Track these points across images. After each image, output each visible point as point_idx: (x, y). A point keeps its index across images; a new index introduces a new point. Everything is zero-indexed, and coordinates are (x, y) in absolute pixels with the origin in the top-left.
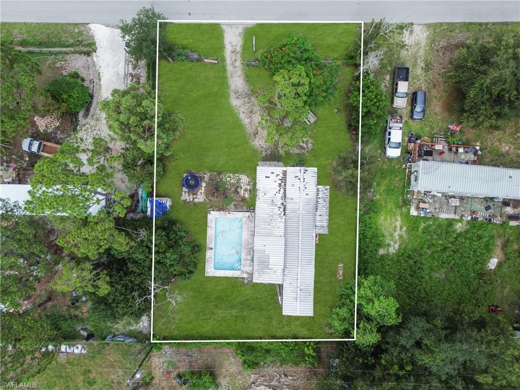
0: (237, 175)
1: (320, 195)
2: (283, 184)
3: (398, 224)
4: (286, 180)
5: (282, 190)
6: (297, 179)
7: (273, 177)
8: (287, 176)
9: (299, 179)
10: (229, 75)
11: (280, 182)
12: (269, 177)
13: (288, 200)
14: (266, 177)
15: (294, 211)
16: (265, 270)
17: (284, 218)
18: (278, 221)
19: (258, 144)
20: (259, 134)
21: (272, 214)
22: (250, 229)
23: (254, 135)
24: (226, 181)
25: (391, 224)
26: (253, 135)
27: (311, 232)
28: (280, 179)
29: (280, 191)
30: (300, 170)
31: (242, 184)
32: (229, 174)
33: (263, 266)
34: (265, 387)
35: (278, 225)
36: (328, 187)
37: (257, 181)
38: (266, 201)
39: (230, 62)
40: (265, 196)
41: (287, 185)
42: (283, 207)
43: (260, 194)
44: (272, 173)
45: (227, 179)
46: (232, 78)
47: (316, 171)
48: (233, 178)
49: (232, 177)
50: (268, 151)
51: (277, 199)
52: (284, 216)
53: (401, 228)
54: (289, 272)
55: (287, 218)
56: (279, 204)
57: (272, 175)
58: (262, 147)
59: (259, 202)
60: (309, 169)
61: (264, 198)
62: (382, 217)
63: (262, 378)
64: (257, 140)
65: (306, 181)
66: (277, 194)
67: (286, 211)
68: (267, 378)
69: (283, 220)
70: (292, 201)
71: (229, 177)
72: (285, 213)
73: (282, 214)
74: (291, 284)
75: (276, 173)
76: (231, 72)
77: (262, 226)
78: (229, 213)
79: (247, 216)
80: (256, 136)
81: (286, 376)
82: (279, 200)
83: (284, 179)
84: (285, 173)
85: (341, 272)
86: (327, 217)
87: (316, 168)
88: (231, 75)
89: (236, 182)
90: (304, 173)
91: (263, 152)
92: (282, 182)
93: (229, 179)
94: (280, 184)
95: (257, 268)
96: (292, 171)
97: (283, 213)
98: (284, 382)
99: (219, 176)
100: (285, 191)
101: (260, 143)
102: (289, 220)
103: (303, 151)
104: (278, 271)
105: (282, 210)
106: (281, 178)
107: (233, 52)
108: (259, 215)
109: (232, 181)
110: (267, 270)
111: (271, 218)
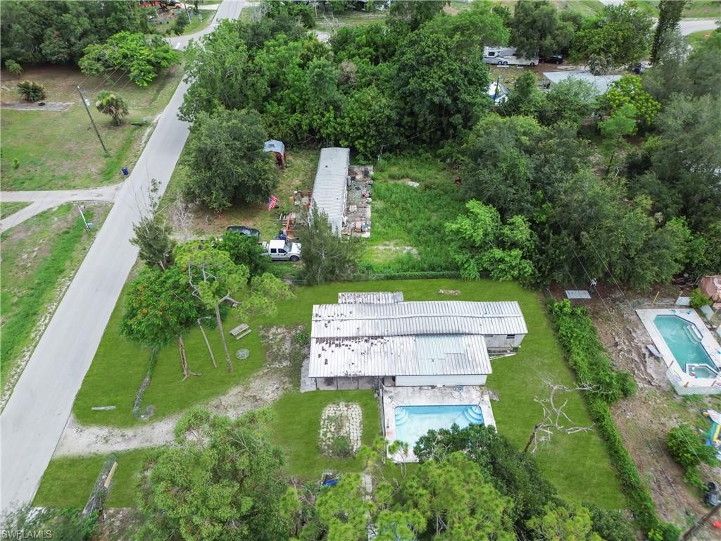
0: (322, 423)
1: (352, 301)
2: (337, 342)
3: (381, 248)
4: (331, 338)
5: (346, 342)
6: (328, 325)
7: (325, 355)
8: (325, 336)
9: (329, 322)
10: (145, 445)
11: (333, 346)
12: (326, 360)
13: (361, 334)
14: (326, 363)
15: (376, 327)
16: (470, 359)
17: (388, 338)
18: (392, 345)
19: (272, 395)
20: (255, 394)
21: (383, 354)
22: (410, 394)
23: (257, 400)
24: (333, 438)
25: (383, 253)
26: (256, 403)
27: (403, 307)
28: (330, 346)
29: (347, 345)
30: (316, 321)
31: (338, 413)
32: (321, 435)
33: (463, 360)
34: (648, 368)
35: (398, 345)
36: (340, 294)
37: (332, 375)
38: (363, 363)
39: (123, 444)
40: (356, 364)
41: (338, 336)
42: (371, 341)
43: (352, 371)
44: (320, 356)
45: (329, 438)
46: (152, 439)
47: (318, 306)
48: (327, 428)
49: (325, 430)
50: (285, 381)
51: (359, 348)
52: (385, 338)
53: (385, 245)
54: (465, 327)
55: (386, 333)
56: (366, 345)
57: (322, 356)
58: (277, 388)
59: (366, 372)
60: (314, 312)
61: (359, 365)
62: (376, 260)
63: (636, 372)
64: (265, 397)
65: (333, 315)
66: (352, 348)
67: (377, 335)
68: (633, 366)
69: (391, 339)
70: (361, 328)
71: (325, 435)
72: (379, 337)
73: (382, 341)
74: (480, 325)
75: (320, 352)
76: (142, 443)
77: (403, 364)
78: (388, 427)
79: (390, 400)
80: (258, 398)
81: (616, 344)
82: (361, 346)
83: (330, 341)
84: (320, 340)
85: (451, 292)
86: (381, 293)
87: (314, 306)
88: (147, 441)
89: (333, 424)
90: (320, 317)
91: (285, 387)
92: (333, 343)
93: (329, 435)
94: (337, 345)
95: (469, 369)
96: (317, 331)
97: (379, 339)
98: (627, 346)
99: (323, 451)
100: (346, 338)
101: (270, 392)
102: (389, 331)
103: (287, 338)
104: (467, 342)
105: (375, 342)
106: (328, 345)
107: (107, 441)
108: (387, 370)
109: (333, 429)
110: (469, 355)
111: (389, 354)
